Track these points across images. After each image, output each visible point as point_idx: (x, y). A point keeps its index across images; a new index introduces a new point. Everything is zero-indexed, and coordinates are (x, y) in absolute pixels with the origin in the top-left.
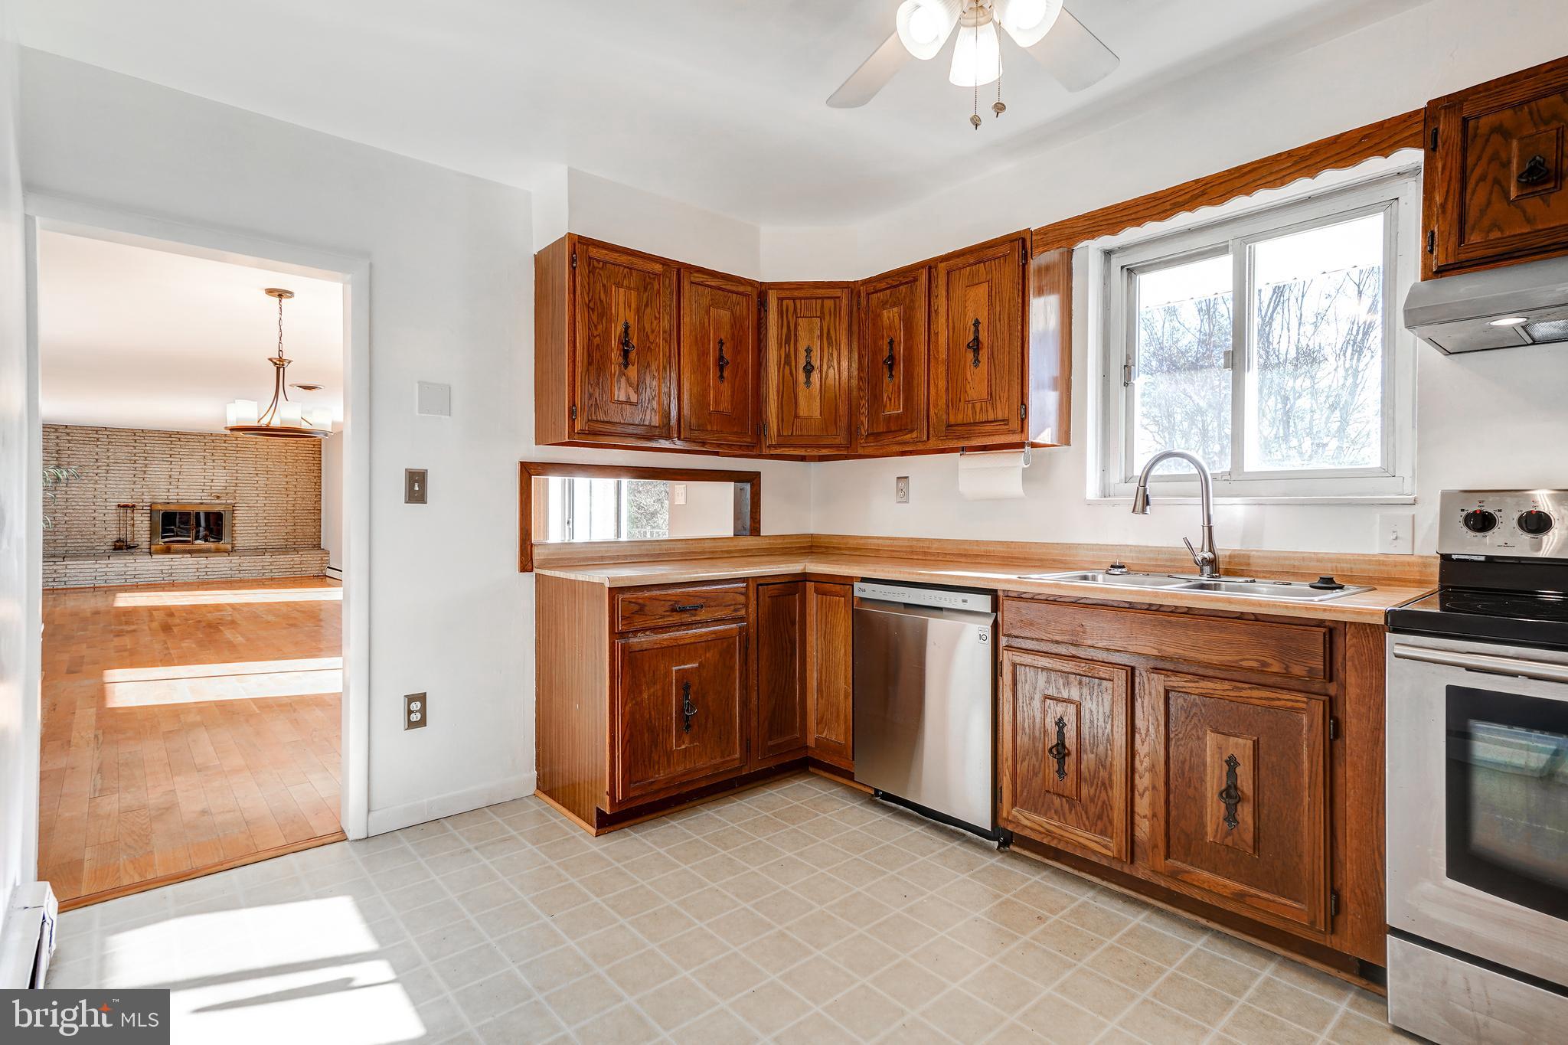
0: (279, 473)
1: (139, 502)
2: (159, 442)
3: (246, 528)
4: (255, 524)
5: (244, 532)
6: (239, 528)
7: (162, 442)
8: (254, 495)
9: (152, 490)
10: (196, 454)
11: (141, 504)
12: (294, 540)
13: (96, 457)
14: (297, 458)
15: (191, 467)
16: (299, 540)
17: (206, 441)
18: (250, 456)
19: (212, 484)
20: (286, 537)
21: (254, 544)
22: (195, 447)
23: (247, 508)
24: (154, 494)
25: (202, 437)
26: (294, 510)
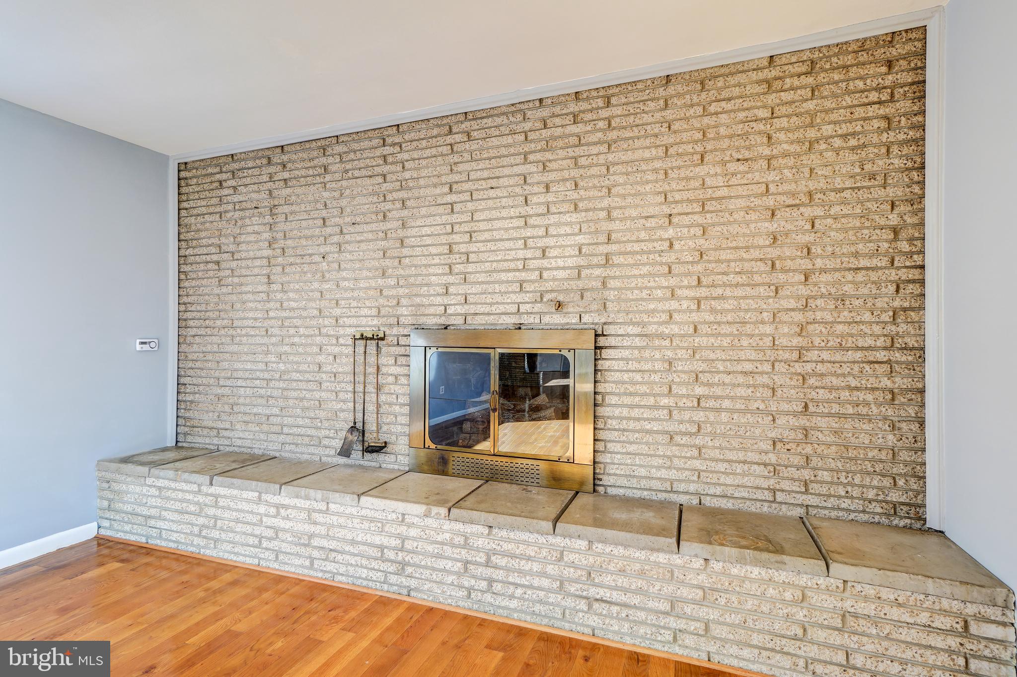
0: (741, 203)
1: (391, 326)
2: (428, 153)
3: (636, 413)
4: (665, 401)
5: (632, 425)
6: (617, 412)
7: (434, 151)
8: (659, 293)
9: (415, 290)
10: (507, 171)
11: (395, 331)
12: (806, 474)
13: (324, 213)
14: (812, 134)
15: (495, 214)
16: (825, 476)
17: (527, 126)
18: (647, 154)
19: (545, 263)
20: (772, 458)
21: (663, 473)
22: (504, 151)
23: (638, 342)
24: (418, 300)
25: (519, 117)
26: (801, 350)
